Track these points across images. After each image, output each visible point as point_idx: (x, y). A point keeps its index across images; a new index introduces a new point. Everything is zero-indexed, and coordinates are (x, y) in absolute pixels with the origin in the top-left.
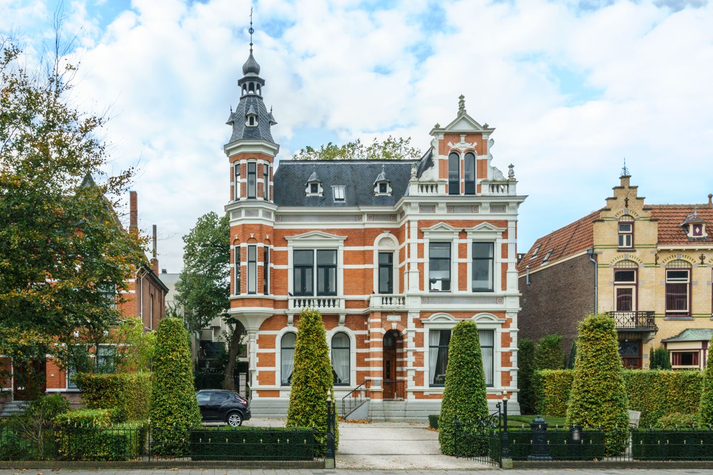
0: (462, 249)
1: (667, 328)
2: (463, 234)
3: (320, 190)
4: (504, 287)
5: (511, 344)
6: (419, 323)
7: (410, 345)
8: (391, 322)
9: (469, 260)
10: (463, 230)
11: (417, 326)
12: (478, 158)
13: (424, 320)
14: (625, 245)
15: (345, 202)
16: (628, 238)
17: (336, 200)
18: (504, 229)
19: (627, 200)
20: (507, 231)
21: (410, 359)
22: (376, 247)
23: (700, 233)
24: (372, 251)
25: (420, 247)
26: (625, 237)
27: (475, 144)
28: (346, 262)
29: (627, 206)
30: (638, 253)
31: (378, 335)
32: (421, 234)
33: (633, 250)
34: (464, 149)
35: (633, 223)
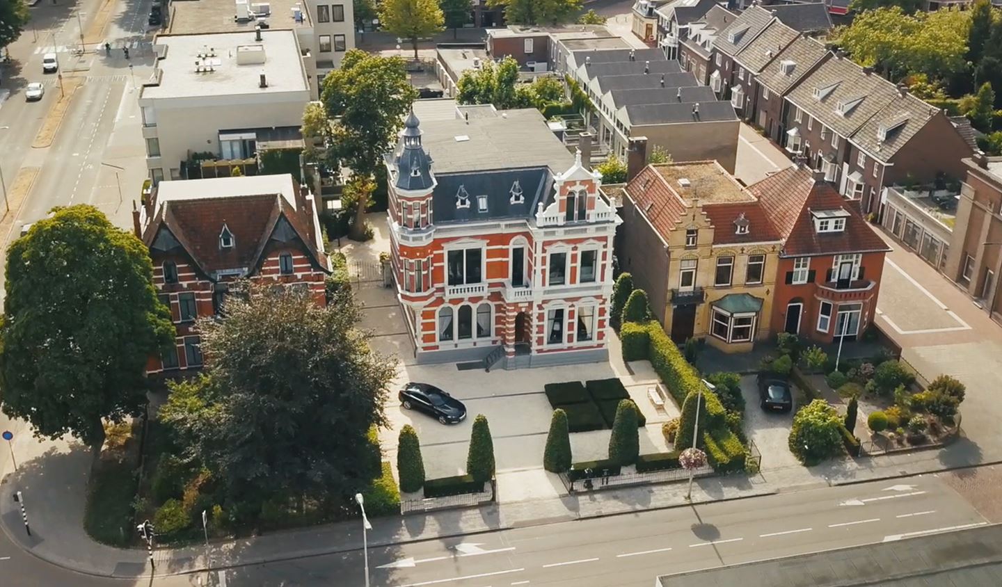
0: (574, 258)
1: (715, 294)
2: (575, 249)
3: (468, 202)
4: (602, 279)
5: (606, 314)
6: (540, 307)
7: (535, 322)
8: (521, 308)
9: (579, 264)
10: (575, 247)
11: (539, 309)
12: (589, 195)
13: (544, 306)
14: (691, 244)
15: (487, 211)
16: (693, 239)
17: (481, 210)
18: (605, 243)
19: (694, 216)
20: (606, 244)
21: (535, 329)
22: (511, 247)
23: (744, 231)
24: (508, 249)
25: (544, 259)
26: (691, 239)
27: (587, 186)
28: (488, 257)
29: (694, 220)
30: (698, 250)
31: (513, 317)
32: (544, 251)
33: (695, 247)
34: (578, 191)
35: (697, 231)
